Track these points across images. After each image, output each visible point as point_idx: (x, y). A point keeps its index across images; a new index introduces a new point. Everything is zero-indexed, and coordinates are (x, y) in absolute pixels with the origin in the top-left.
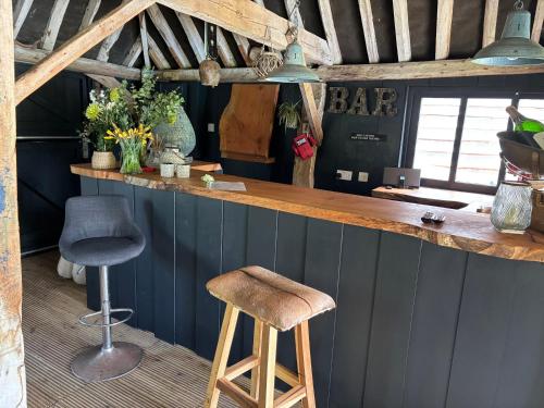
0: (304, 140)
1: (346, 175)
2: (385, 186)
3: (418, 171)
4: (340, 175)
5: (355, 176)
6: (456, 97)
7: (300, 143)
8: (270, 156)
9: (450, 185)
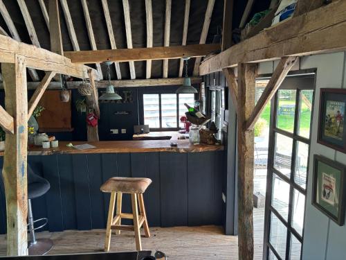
0: (92, 118)
1: (115, 131)
2: (136, 134)
3: (148, 126)
4: (112, 132)
5: (120, 131)
6: (156, 93)
7: (90, 119)
8: (72, 127)
9: (161, 129)
